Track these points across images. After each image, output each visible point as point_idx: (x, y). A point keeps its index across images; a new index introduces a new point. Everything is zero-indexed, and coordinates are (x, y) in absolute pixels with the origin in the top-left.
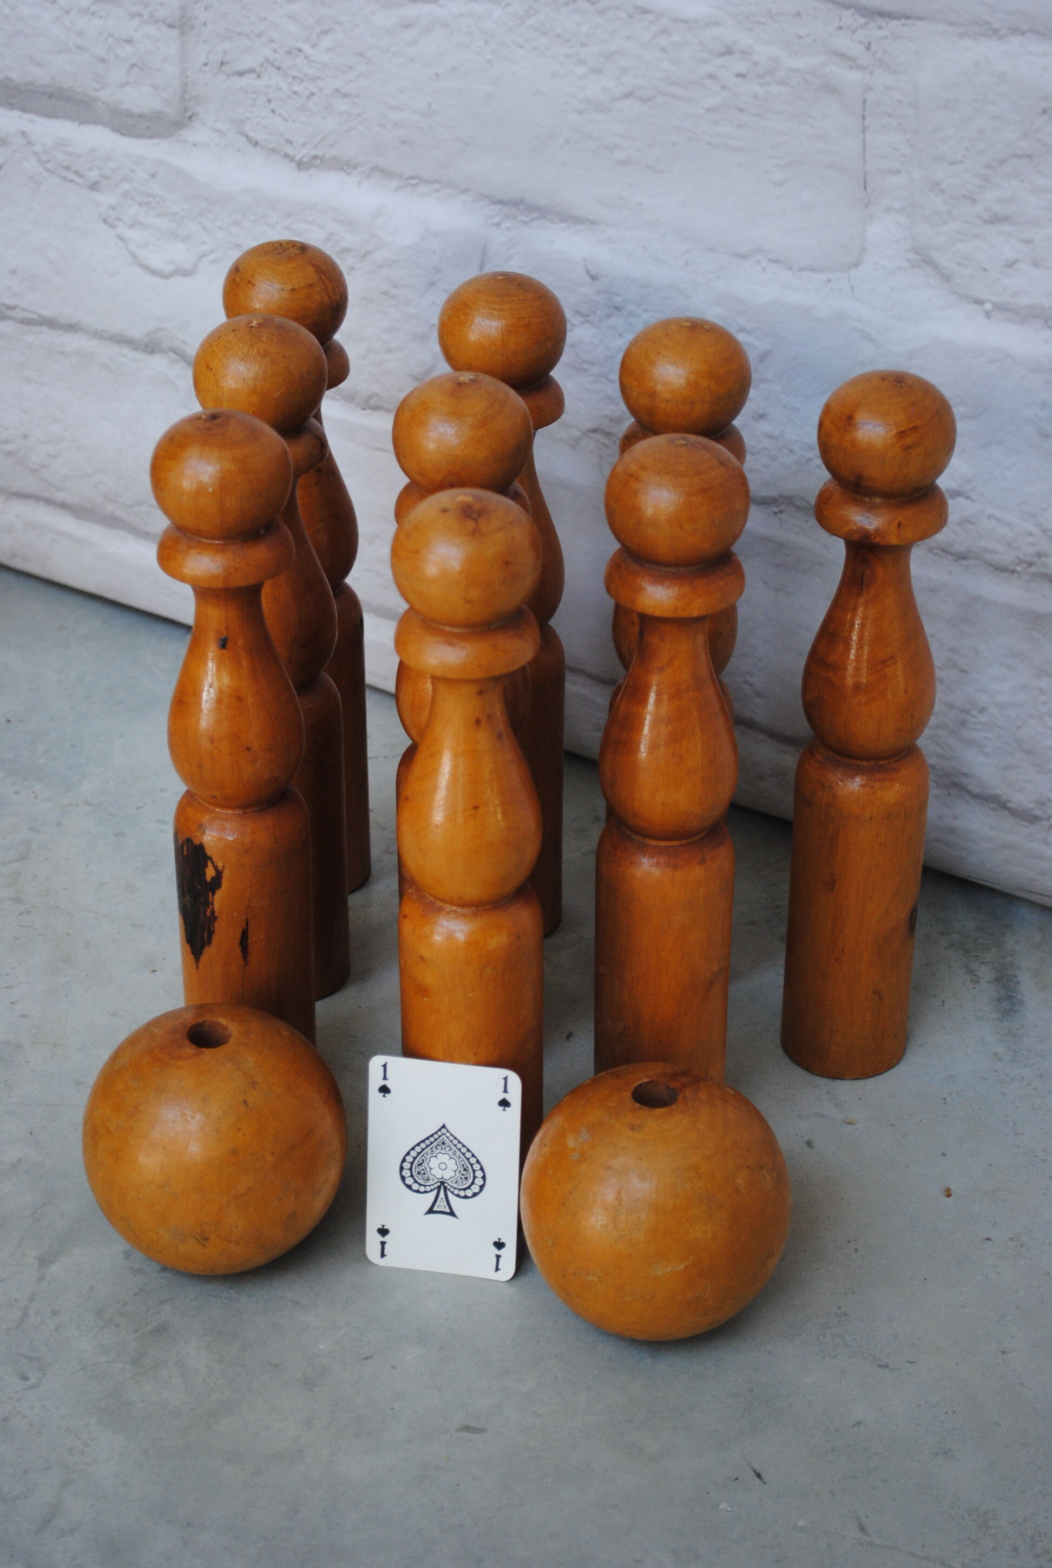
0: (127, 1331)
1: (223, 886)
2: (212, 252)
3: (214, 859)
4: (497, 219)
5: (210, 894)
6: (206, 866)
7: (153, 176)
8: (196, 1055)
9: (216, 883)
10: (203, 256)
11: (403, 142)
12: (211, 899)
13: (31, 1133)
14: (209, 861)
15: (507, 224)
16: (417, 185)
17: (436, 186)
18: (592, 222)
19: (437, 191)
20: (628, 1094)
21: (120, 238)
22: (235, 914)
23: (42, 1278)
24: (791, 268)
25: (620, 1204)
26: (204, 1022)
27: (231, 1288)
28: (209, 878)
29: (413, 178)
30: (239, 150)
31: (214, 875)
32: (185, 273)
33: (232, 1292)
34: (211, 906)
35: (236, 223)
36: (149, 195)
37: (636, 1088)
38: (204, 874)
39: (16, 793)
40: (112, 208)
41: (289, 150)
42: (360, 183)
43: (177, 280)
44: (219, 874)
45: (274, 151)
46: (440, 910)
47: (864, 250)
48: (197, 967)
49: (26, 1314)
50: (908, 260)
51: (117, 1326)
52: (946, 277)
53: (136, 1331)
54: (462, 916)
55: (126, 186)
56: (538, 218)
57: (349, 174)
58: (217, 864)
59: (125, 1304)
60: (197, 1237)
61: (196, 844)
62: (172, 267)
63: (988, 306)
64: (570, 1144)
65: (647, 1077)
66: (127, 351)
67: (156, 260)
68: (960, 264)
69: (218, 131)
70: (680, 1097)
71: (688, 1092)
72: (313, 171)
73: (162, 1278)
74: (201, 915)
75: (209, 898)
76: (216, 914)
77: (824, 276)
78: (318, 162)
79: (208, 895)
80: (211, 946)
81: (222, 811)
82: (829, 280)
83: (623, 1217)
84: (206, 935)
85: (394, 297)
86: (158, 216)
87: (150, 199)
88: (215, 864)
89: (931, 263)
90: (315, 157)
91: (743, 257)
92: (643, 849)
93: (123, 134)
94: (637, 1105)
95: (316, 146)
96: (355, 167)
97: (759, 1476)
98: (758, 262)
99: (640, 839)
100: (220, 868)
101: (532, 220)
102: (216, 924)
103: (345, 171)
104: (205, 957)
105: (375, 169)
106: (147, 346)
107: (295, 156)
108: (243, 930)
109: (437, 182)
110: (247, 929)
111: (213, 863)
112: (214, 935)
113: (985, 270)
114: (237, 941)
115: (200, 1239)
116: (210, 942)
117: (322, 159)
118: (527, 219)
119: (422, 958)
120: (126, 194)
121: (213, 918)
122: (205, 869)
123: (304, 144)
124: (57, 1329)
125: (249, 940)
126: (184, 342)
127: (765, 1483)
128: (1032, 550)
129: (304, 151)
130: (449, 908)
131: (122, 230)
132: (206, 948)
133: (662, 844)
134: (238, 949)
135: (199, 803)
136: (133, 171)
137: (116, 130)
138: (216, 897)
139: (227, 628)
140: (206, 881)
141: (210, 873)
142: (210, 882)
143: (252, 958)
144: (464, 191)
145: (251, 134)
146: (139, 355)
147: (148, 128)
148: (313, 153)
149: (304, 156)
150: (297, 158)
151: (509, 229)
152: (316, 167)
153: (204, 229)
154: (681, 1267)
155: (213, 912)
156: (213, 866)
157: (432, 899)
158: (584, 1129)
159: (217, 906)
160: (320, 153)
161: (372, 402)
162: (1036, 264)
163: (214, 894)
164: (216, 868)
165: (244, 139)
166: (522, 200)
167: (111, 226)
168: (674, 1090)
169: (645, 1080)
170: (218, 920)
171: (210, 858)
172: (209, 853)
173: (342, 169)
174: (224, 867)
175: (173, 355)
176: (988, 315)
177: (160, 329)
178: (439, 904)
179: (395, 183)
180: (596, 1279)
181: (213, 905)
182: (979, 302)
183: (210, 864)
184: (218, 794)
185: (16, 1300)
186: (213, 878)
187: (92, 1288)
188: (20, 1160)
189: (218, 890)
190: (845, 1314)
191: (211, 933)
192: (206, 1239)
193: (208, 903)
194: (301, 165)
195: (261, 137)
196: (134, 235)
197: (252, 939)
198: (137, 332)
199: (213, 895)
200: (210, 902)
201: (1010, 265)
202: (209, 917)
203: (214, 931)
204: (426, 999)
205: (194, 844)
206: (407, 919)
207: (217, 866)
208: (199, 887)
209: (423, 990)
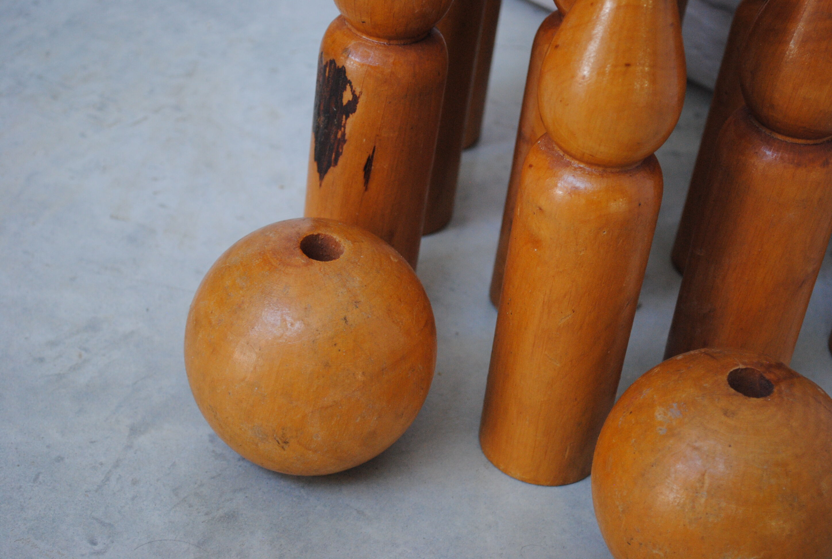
0: (199, 513)
1: (358, 111)
3: (353, 84)
5: (344, 117)
6: (345, 89)
8: (306, 265)
9: (352, 107)
12: (343, 122)
13: (147, 310)
14: (348, 84)
20: (724, 378)
22: (364, 140)
23: (129, 447)
25: (702, 487)
26: (318, 235)
27: (303, 487)
28: (345, 101)
31: (351, 99)
33: (302, 491)
34: (343, 129)
37: (731, 373)
38: (342, 97)
44: (355, 99)
46: (568, 165)
48: (320, 185)
49: (107, 479)
51: (191, 506)
53: (206, 514)
54: (588, 174)
59: (202, 485)
60: (278, 439)
64: (659, 417)
65: (744, 364)
70: (775, 390)
71: (783, 386)
73: (240, 466)
74: (332, 137)
75: (342, 121)
76: (347, 137)
79: (342, 117)
80: (336, 167)
81: (368, 39)
83: (703, 500)
84: (333, 156)
88: (354, 88)
92: (769, 142)
94: (732, 391)
99: (768, 132)
100: (357, 93)
102: (345, 147)
104: (329, 176)
108: (369, 157)
110: (372, 156)
111: (351, 87)
112: (341, 157)
114: (362, 166)
115: (280, 442)
116: (336, 163)
121: (343, 140)
122: (343, 91)
124: (133, 499)
125: (373, 168)
130: (576, 163)
132: (332, 168)
133: (789, 140)
134: (361, 173)
135: (348, 28)
138: (349, 120)
140: (342, 103)
141: (347, 96)
142: (346, 105)
143: (373, 185)
155: (344, 135)
156: (351, 90)
157: (561, 153)
158: (675, 405)
159: (348, 130)
163: (347, 117)
164: (353, 93)
168: (768, 381)
169: (741, 366)
170: (347, 143)
171: (350, 83)
172: (350, 77)
174: (361, 93)
178: (567, 158)
180: (662, 554)
181: (344, 127)
183: (348, 87)
184: (367, 20)
185: (101, 464)
186: (349, 101)
187: (174, 464)
188: (132, 332)
189: (352, 114)
191: (338, 155)
192: (286, 442)
193: (340, 126)
197: (376, 166)
199: (346, 119)
200: (343, 125)
202: (339, 139)
203: (342, 153)
204: (536, 250)
205: (337, 66)
206: (532, 168)
207: (354, 91)
208: (335, 109)
209: (536, 242)
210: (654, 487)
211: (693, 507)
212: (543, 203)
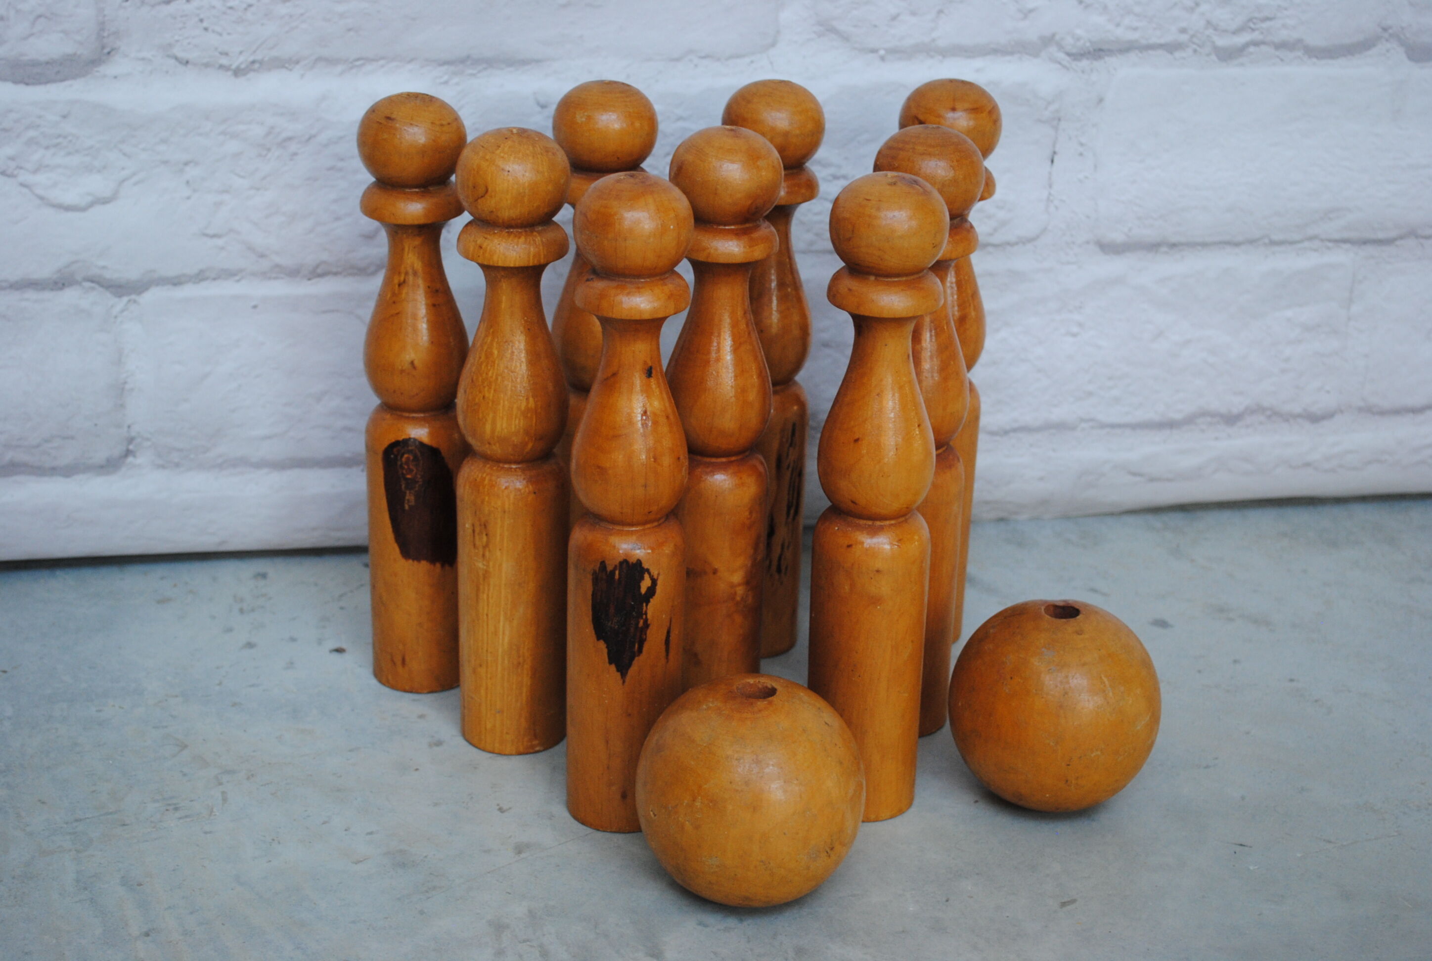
1: (657, 593)
2: (134, 174)
3: (651, 570)
4: (445, 78)
5: (644, 605)
6: (642, 578)
7: (64, 117)
9: (652, 591)
10: (124, 181)
11: (350, 30)
12: (644, 610)
13: (509, 893)
14: (646, 573)
15: (456, 80)
16: (362, 65)
17: (382, 62)
18: (538, 61)
19: (382, 66)
21: (23, 185)
22: (664, 616)
24: (719, 59)
25: (1105, 686)
28: (643, 590)
29: (358, 60)
30: (167, 72)
31: (649, 585)
32: (105, 201)
34: (644, 617)
35: (164, 141)
36: (59, 136)
37: (1046, 612)
38: (639, 587)
40: (12, 159)
41: (224, 61)
42: (302, 76)
43: (97, 210)
44: (654, 582)
45: (207, 65)
47: (778, 32)
48: (624, 682)
50: (815, 32)
52: (845, 38)
55: (32, 133)
56: (485, 69)
57: (291, 70)
58: (653, 573)
61: (632, 563)
62: (89, 199)
63: (882, 52)
66: (31, 295)
67: (70, 197)
68: (855, 26)
69: (143, 59)
72: (251, 75)
74: (632, 630)
75: (642, 609)
76: (649, 622)
77: (747, 60)
78: (256, 66)
80: (642, 654)
82: (752, 62)
84: (637, 646)
85: (340, 170)
86: (69, 154)
87: (60, 140)
89: (833, 30)
90: (253, 62)
91: (678, 60)
93: (27, 84)
95: (255, 52)
96: (297, 62)
98: (691, 61)
100: (655, 577)
101: (479, 72)
102: (648, 631)
103: (287, 68)
104: (634, 669)
105: (319, 59)
106: (56, 283)
107: (231, 65)
108: (668, 629)
109: (382, 58)
110: (671, 627)
111: (649, 573)
112: (645, 643)
113: (875, 26)
114: (663, 641)
116: (640, 651)
117: (261, 62)
118: (474, 72)
119: (878, 571)
120: (31, 142)
121: (647, 625)
122: (640, 582)
123: (241, 53)
125: (671, 638)
126: (104, 267)
127: (1251, 847)
129: (242, 58)
131: (24, 177)
132: (636, 658)
134: (663, 647)
136: (40, 117)
137: (16, 82)
138: (650, 605)
139: (651, 358)
140: (640, 594)
141: (646, 584)
142: (646, 592)
143: (671, 654)
144: (411, 61)
145: (180, 55)
146: (47, 295)
147: (58, 72)
148: (251, 59)
149: (242, 63)
150: (234, 67)
151: (457, 84)
152: (254, 70)
153: (125, 154)
154: (1148, 717)
155: (646, 620)
156: (650, 577)
158: (1045, 649)
159: (649, 616)
160: (258, 57)
161: (319, 271)
162: (913, 14)
163: (648, 602)
164: (652, 578)
165: (172, 62)
166: (468, 57)
167: (11, 176)
170: (651, 627)
171: (648, 571)
172: (646, 566)
173: (283, 67)
174: (659, 574)
175: (87, 284)
176: (882, 59)
177: (76, 262)
179: (340, 68)
181: (646, 614)
182: (874, 51)
183: (646, 576)
184: (653, 508)
186: (648, 588)
188: (531, 911)
189: (652, 598)
191: (642, 642)
193: (641, 614)
194: (238, 72)
195: (192, 56)
196: (41, 178)
197: (673, 636)
198: (45, 272)
199: (647, 605)
200: (644, 612)
201: (894, 18)
202: (642, 627)
203: (645, 639)
204: (879, 607)
206: (854, 546)
207: (653, 576)
208: (633, 603)
209: (875, 600)
210: (1075, 708)
211: (1108, 703)
212: (879, 565)
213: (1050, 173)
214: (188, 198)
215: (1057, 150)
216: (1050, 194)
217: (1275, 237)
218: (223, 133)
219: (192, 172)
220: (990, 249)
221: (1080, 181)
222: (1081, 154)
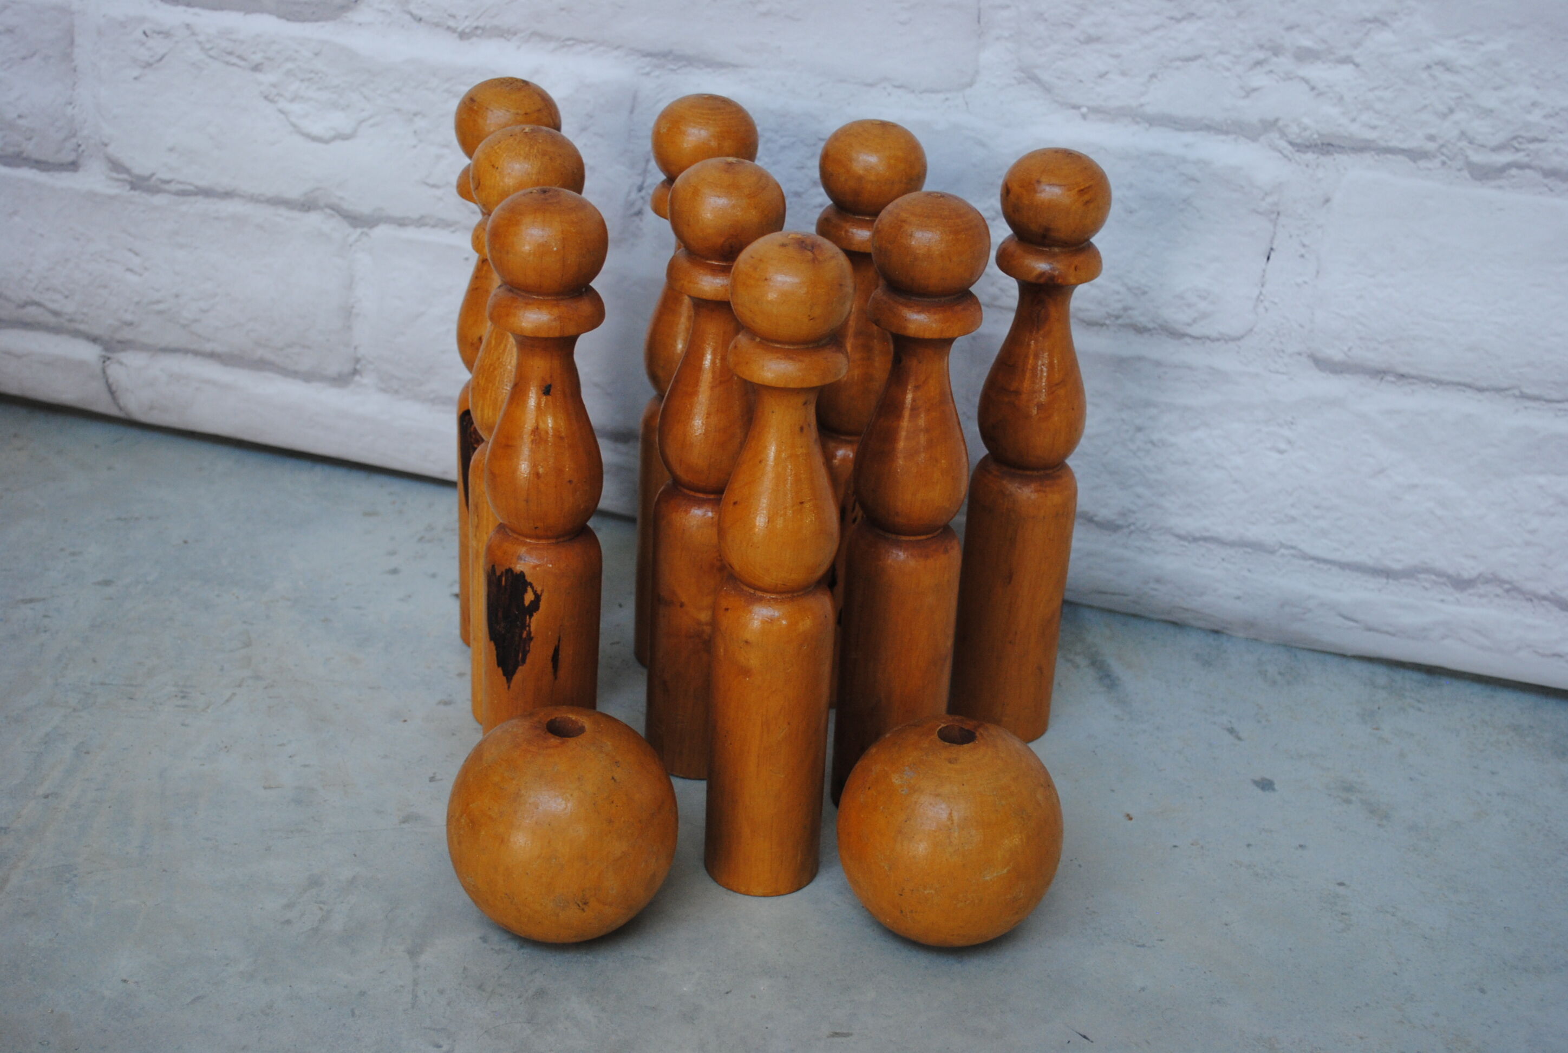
0: (512, 998)
1: (541, 608)
2: (371, 117)
3: (534, 585)
4: (648, 69)
5: (528, 617)
6: (526, 591)
7: (316, 54)
8: (563, 743)
9: (535, 605)
10: (363, 121)
11: (562, 9)
12: (528, 622)
13: (355, 855)
14: (529, 586)
15: (657, 73)
16: (573, 45)
17: (591, 45)
18: (735, 66)
19: (591, 49)
20: (935, 736)
21: (281, 111)
22: (550, 633)
23: (417, 967)
24: (913, 92)
25: (952, 824)
26: (556, 718)
27: (586, 954)
28: (527, 603)
29: (569, 39)
30: (403, 26)
31: (533, 599)
32: (345, 137)
33: (588, 957)
34: (527, 628)
35: (397, 90)
36: (312, 71)
37: (938, 732)
38: (523, 599)
39: (218, 596)
40: (274, 86)
41: (451, 23)
42: (519, 47)
43: (338, 144)
44: (538, 598)
45: (437, 25)
46: (760, 600)
47: (977, 72)
48: (509, 687)
49: (415, 996)
50: (1015, 78)
51: (502, 995)
52: (1047, 89)
53: (520, 997)
54: (781, 601)
55: (289, 65)
56: (685, 66)
57: (509, 40)
58: (536, 588)
59: (500, 977)
60: (579, 902)
61: (516, 573)
62: (332, 133)
63: (1084, 110)
64: (896, 782)
65: (943, 723)
66: (283, 211)
67: (317, 128)
68: (1059, 78)
69: (383, 11)
70: (978, 734)
71: (982, 730)
72: (474, 39)
73: (523, 954)
74: (517, 639)
75: (526, 621)
76: (532, 635)
77: (942, 96)
78: (479, 32)
79: (526, 617)
80: (525, 665)
81: (537, 542)
82: (947, 99)
83: (956, 834)
84: (520, 656)
86: (320, 89)
87: (312, 75)
88: (535, 589)
89: (1035, 79)
90: (477, 28)
91: (871, 85)
92: (898, 545)
93: (288, 20)
94: (946, 743)
95: (478, 18)
96: (515, 34)
97: (1085, 1037)
98: (885, 88)
99: (894, 537)
100: (539, 592)
101: (680, 68)
102: (532, 644)
103: (505, 38)
104: (518, 677)
105: (535, 34)
106: (303, 205)
107: (457, 28)
108: (556, 647)
109: (591, 41)
110: (559, 646)
111: (532, 588)
112: (529, 654)
113: (1081, 81)
114: (550, 658)
115: (581, 904)
116: (524, 661)
117: (483, 29)
118: (675, 68)
119: (747, 642)
120: (289, 73)
121: (530, 638)
122: (524, 594)
123: (467, 17)
124: (449, 1004)
125: (560, 656)
126: (341, 198)
127: (1092, 1042)
128: (1119, 306)
129: (467, 23)
130: (768, 596)
131: (283, 104)
132: (520, 667)
133: (912, 538)
134: (550, 665)
135: (515, 538)
136: (297, 51)
137: (280, 16)
138: (533, 619)
139: (551, 377)
140: (524, 606)
141: (529, 597)
142: (529, 605)
143: (561, 673)
144: (618, 48)
145: (415, 12)
146: (296, 214)
147: (313, 13)
148: (475, 24)
149: (467, 27)
150: (460, 30)
151: (658, 77)
152: (478, 36)
153: (365, 97)
154: (1005, 871)
155: (529, 633)
156: (533, 591)
157: (752, 591)
158: (907, 768)
159: (533, 628)
160: (481, 23)
162: (1123, 74)
163: (531, 616)
164: (535, 593)
165: (408, 17)
166: (670, 52)
167: (272, 101)
168: (968, 731)
169: (943, 725)
170: (534, 640)
171: (531, 584)
172: (529, 579)
173: (502, 36)
174: (542, 591)
175: (328, 211)
176: (1084, 117)
177: (318, 189)
178: (759, 594)
179: (552, 45)
180: (933, 892)
181: (529, 626)
182: (1076, 107)
183: (529, 589)
184: (539, 524)
185: (402, 986)
186: (532, 602)
187: (465, 969)
188: (354, 877)
189: (535, 612)
190: (1094, 912)
191: (526, 653)
192: (585, 904)
193: (524, 626)
194: (463, 36)
195: (425, 14)
196: (296, 108)
197: (563, 655)
198: (294, 193)
199: (530, 618)
200: (527, 624)
201: (1102, 75)
202: (525, 638)
203: (529, 651)
204: (748, 679)
205: (515, 573)
206: (729, 611)
207: (536, 591)
208: (517, 613)
209: (746, 672)
212: (748, 636)
213: (1264, 271)
214: (415, 147)
215: (1274, 247)
216: (1261, 293)
217: (1528, 391)
218: (448, 91)
219: (420, 123)
220: (1188, 340)
221: (1298, 285)
222: (1302, 256)
